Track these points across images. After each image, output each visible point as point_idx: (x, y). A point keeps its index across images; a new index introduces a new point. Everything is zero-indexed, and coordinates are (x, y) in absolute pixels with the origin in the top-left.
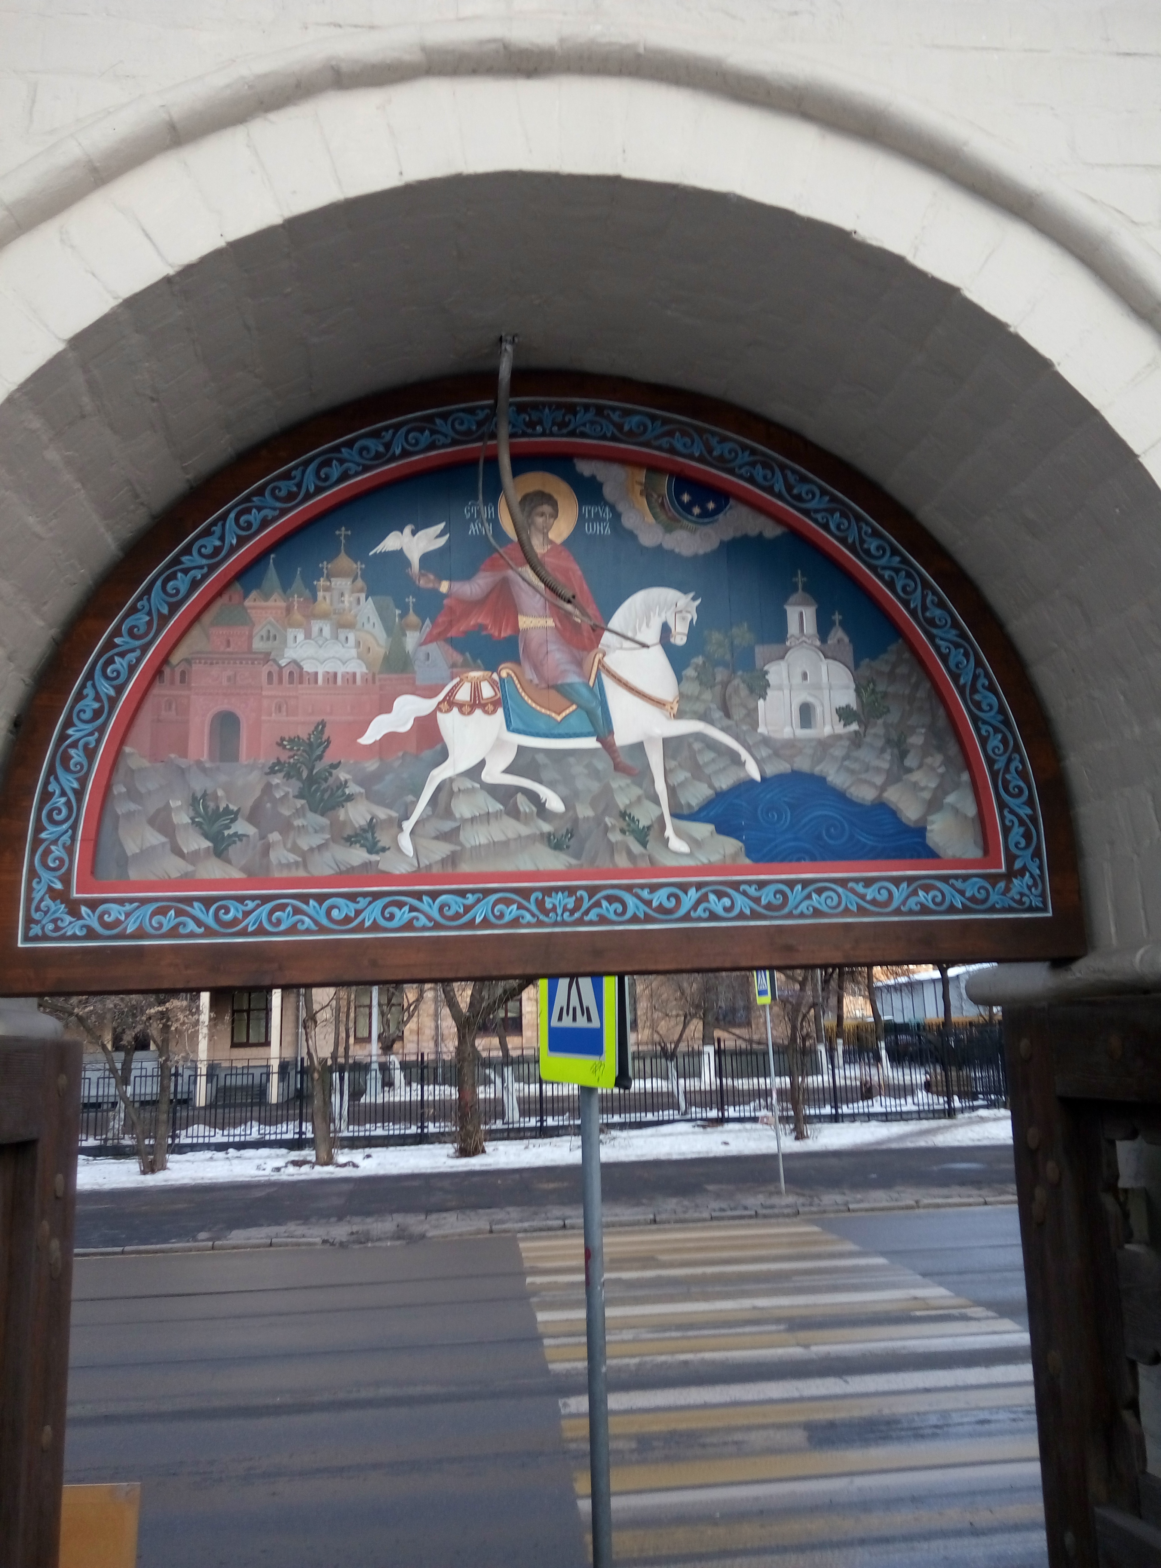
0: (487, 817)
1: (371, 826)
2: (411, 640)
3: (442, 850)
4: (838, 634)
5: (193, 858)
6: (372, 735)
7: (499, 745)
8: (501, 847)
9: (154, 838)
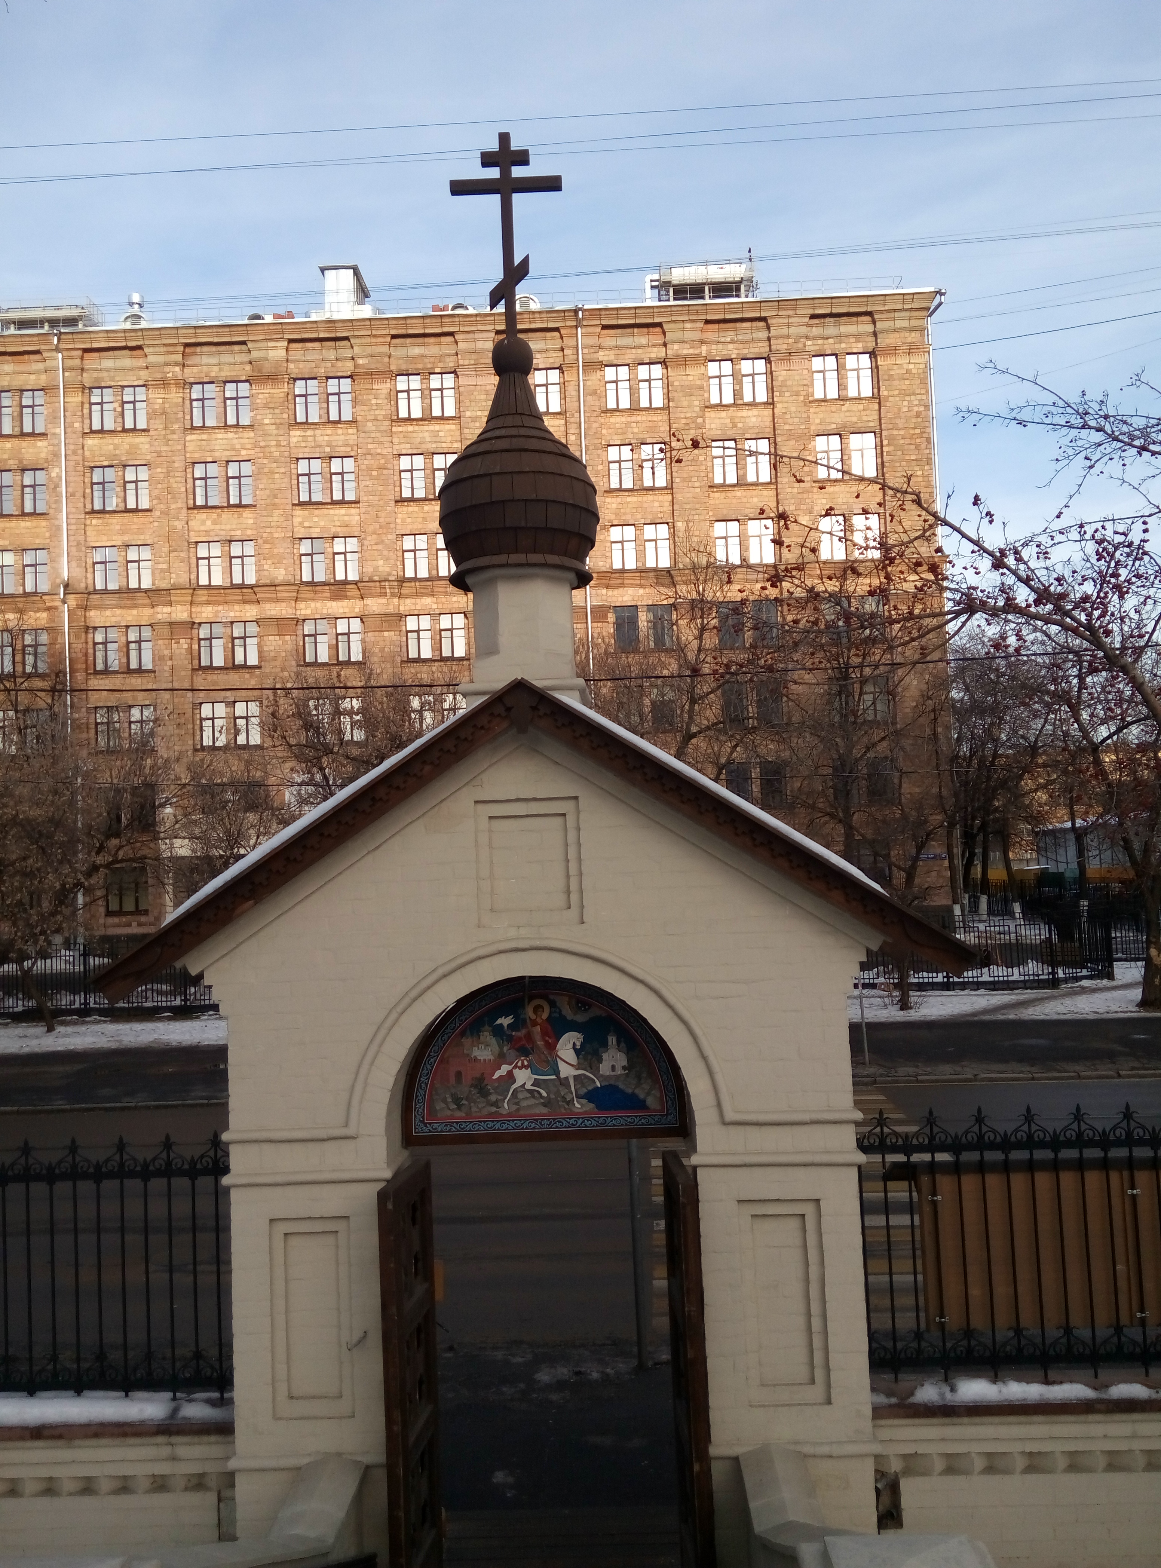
0: (527, 1098)
1: (497, 1100)
2: (505, 1049)
3: (515, 1107)
4: (623, 1045)
5: (452, 1110)
6: (496, 1076)
7: (529, 1078)
8: (529, 1106)
9: (443, 1105)
